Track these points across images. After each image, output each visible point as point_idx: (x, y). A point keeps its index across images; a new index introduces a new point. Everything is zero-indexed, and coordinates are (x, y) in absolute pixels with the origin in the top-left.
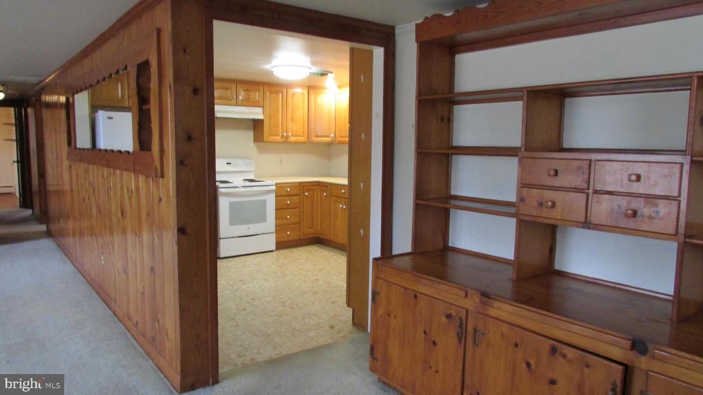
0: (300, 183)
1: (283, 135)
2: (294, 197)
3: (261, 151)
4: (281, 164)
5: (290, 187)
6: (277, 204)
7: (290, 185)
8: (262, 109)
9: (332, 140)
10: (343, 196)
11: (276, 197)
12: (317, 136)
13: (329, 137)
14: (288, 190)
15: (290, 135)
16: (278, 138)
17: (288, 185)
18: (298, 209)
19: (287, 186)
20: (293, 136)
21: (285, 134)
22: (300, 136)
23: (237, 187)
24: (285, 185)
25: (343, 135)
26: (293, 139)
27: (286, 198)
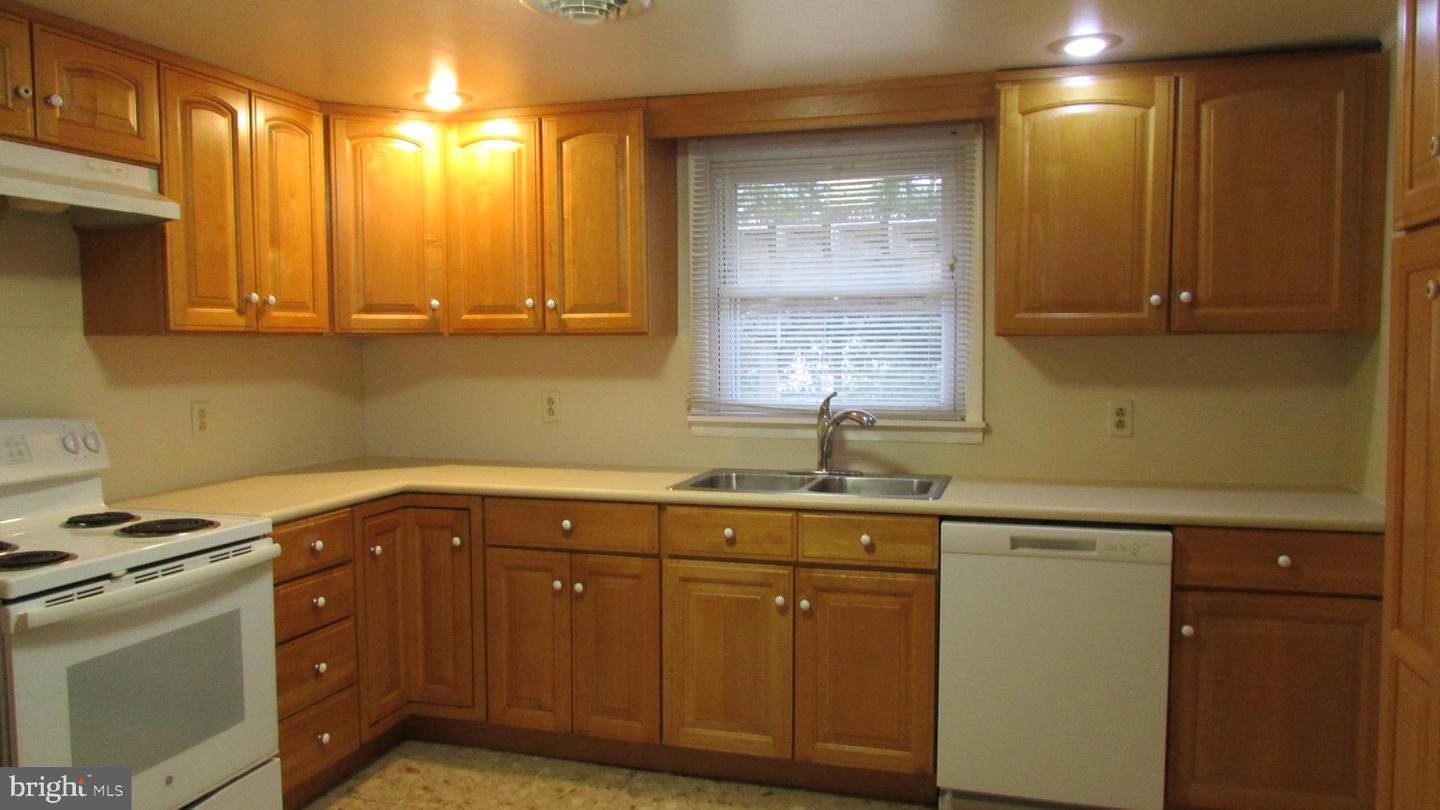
0: (354, 506)
1: (248, 301)
2: (336, 574)
3: (119, 375)
4: (202, 427)
5: (322, 532)
6: (281, 620)
7: (320, 520)
8: (154, 173)
9: (434, 321)
10: (564, 542)
11: (275, 585)
12: (370, 308)
13: (418, 311)
14: (319, 544)
15: (272, 299)
16: (225, 315)
17: (312, 523)
18: (348, 624)
19: (307, 530)
20: (283, 306)
21: (255, 297)
22: (300, 306)
23: (108, 577)
24: (303, 525)
25: (488, 302)
26: (281, 317)
27: (310, 582)
